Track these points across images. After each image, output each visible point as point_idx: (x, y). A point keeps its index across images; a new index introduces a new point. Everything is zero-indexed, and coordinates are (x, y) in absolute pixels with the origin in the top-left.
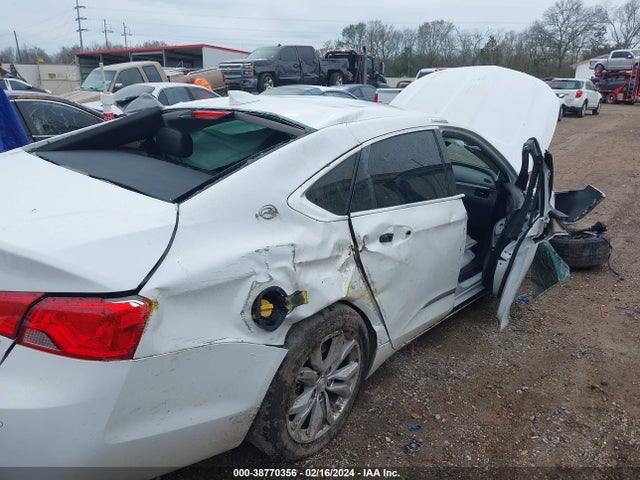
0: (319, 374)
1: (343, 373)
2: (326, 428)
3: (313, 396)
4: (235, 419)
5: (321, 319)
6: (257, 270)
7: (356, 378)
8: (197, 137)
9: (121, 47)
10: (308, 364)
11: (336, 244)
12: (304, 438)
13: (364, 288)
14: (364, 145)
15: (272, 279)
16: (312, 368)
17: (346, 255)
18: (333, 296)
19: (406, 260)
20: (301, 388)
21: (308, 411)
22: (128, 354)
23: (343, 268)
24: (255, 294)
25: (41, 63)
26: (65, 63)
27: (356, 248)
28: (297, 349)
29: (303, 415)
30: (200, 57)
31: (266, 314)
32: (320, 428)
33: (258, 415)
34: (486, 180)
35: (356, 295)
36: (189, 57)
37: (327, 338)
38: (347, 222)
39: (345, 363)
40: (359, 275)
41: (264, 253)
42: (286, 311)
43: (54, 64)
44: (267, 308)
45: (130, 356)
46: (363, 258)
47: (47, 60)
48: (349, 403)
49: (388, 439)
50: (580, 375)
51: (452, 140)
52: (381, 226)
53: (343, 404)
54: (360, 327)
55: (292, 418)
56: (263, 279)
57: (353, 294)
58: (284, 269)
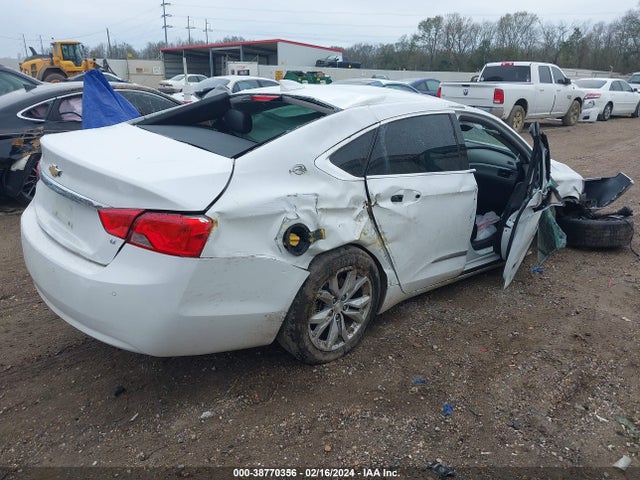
0: (336, 299)
1: (357, 302)
2: (341, 344)
3: (330, 315)
4: (269, 317)
5: (336, 255)
6: (288, 209)
7: (368, 309)
8: (256, 119)
9: (202, 42)
10: (326, 288)
11: (353, 198)
12: (322, 346)
13: (376, 236)
14: (382, 123)
15: (298, 217)
16: (330, 291)
17: (361, 208)
18: (348, 238)
19: (415, 218)
20: (321, 305)
21: (326, 324)
22: (196, 254)
23: (358, 218)
24: (286, 227)
25: (131, 58)
26: (150, 58)
27: (370, 203)
28: (318, 274)
29: (323, 327)
30: (275, 51)
31: (295, 244)
32: (336, 342)
33: (286, 318)
34: (509, 163)
35: (368, 241)
36: (265, 52)
37: (342, 270)
38: (363, 183)
39: (358, 294)
40: (370, 225)
41: (293, 198)
42: (310, 243)
43: (141, 59)
44: (294, 239)
45: (197, 255)
46: (375, 211)
47: (135, 56)
48: (361, 328)
49: (390, 358)
50: (569, 328)
51: (470, 124)
52: (392, 188)
53: (357, 328)
54: (371, 267)
55: (314, 327)
56: (292, 216)
57: (366, 240)
58: (308, 211)
